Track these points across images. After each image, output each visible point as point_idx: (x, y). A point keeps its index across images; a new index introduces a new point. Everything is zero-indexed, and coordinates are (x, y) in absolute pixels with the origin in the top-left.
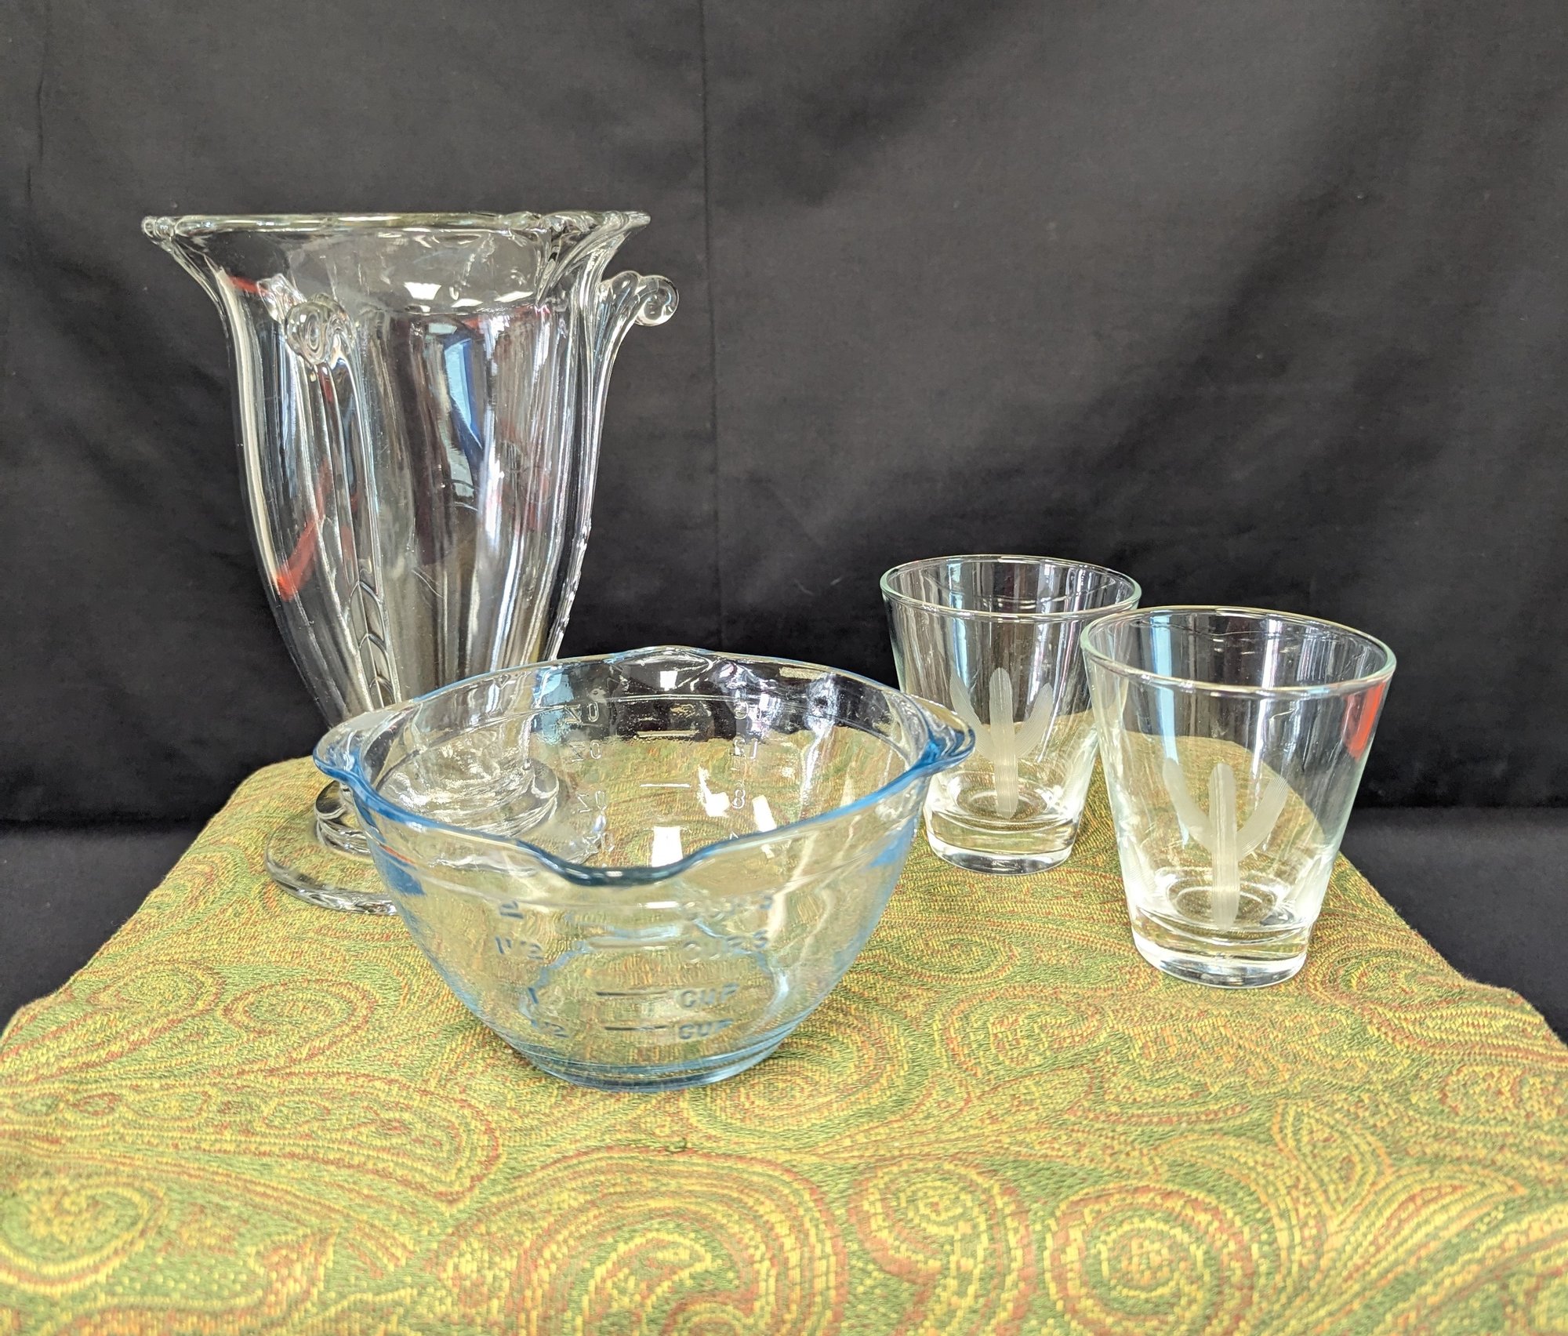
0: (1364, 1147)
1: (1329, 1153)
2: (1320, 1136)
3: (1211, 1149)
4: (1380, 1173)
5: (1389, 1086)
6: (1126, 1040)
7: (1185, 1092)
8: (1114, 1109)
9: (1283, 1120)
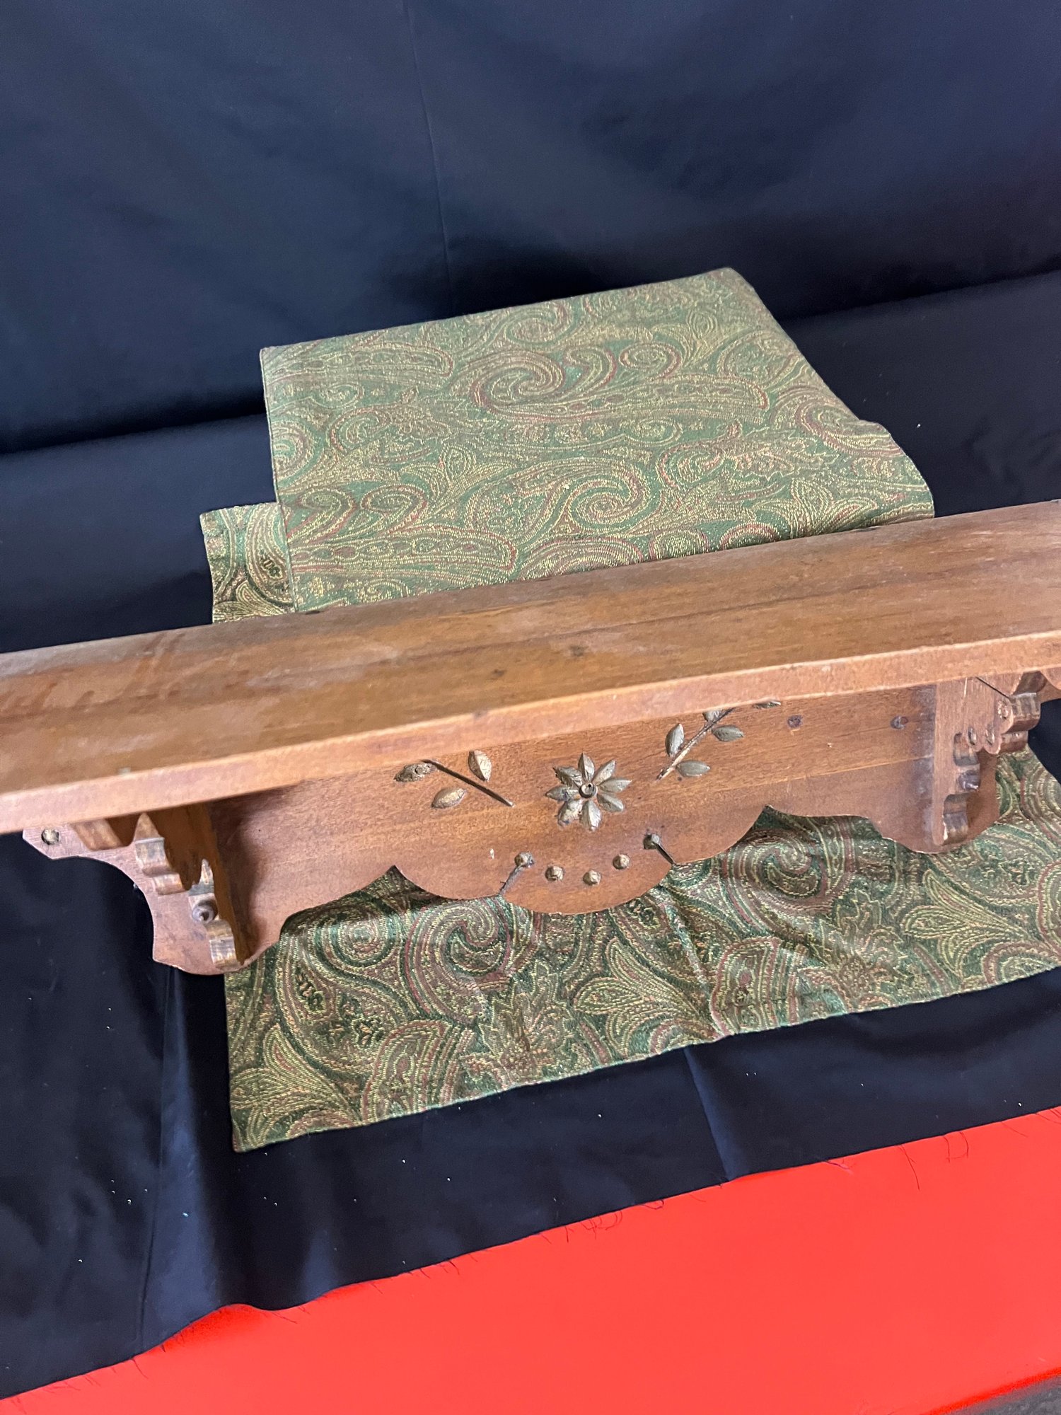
0: (824, 494)
1: (812, 498)
2: (808, 491)
3: (771, 504)
4: (830, 504)
5: (831, 467)
6: (731, 462)
7: (758, 482)
8: (733, 494)
9: (795, 486)
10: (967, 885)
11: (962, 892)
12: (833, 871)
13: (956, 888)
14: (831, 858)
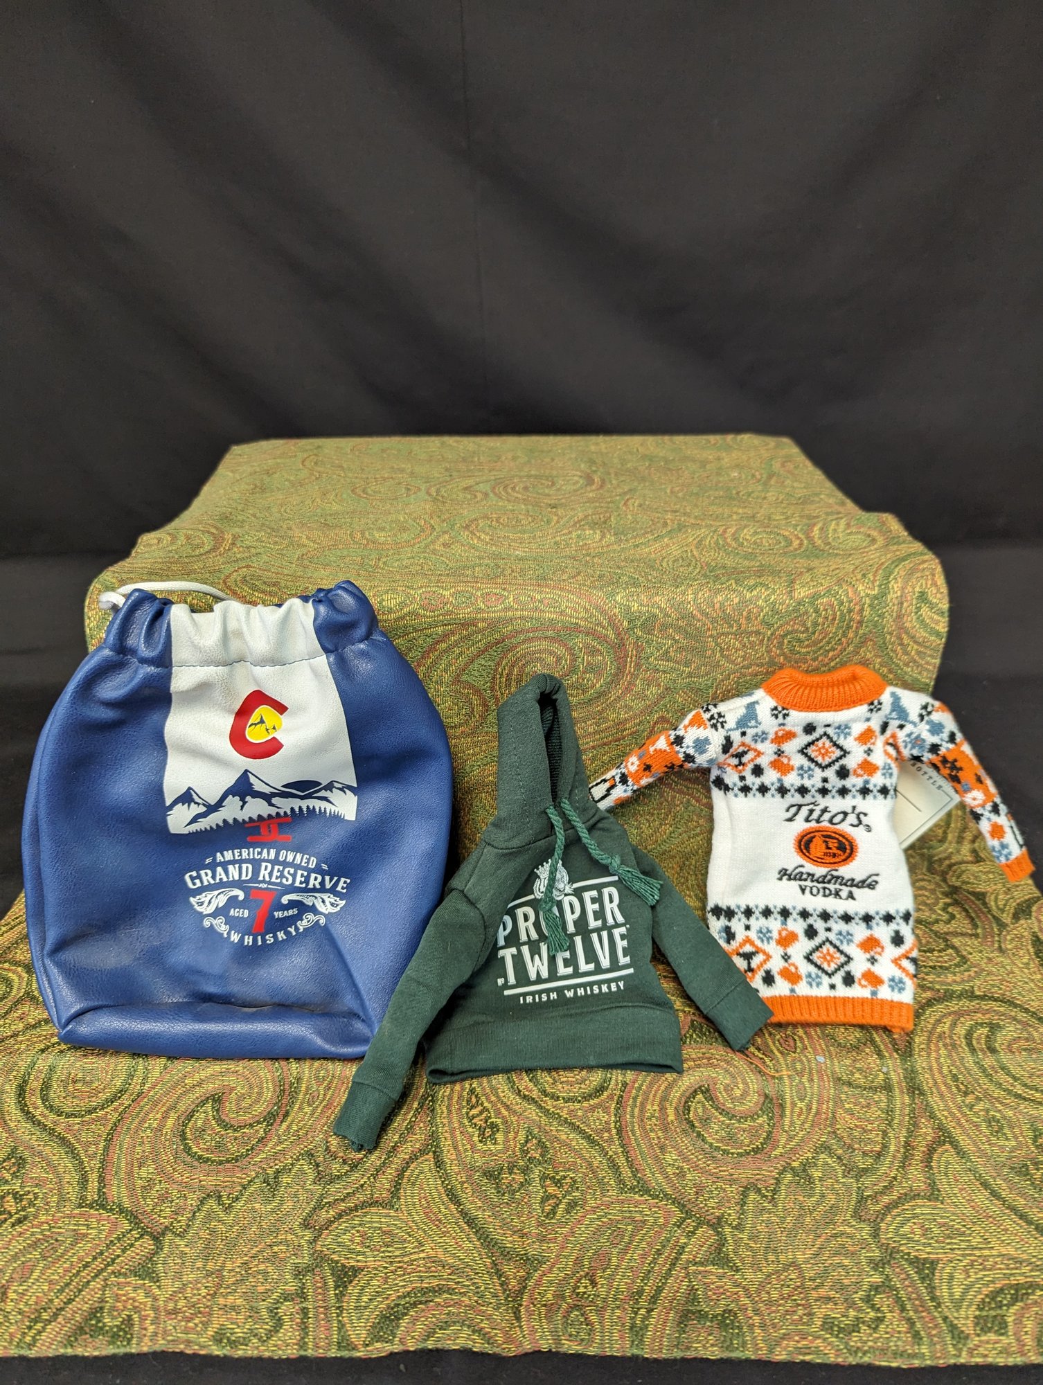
10: (1004, 1186)
11: (994, 1194)
12: (792, 1122)
13: (985, 1185)
14: (794, 1104)
